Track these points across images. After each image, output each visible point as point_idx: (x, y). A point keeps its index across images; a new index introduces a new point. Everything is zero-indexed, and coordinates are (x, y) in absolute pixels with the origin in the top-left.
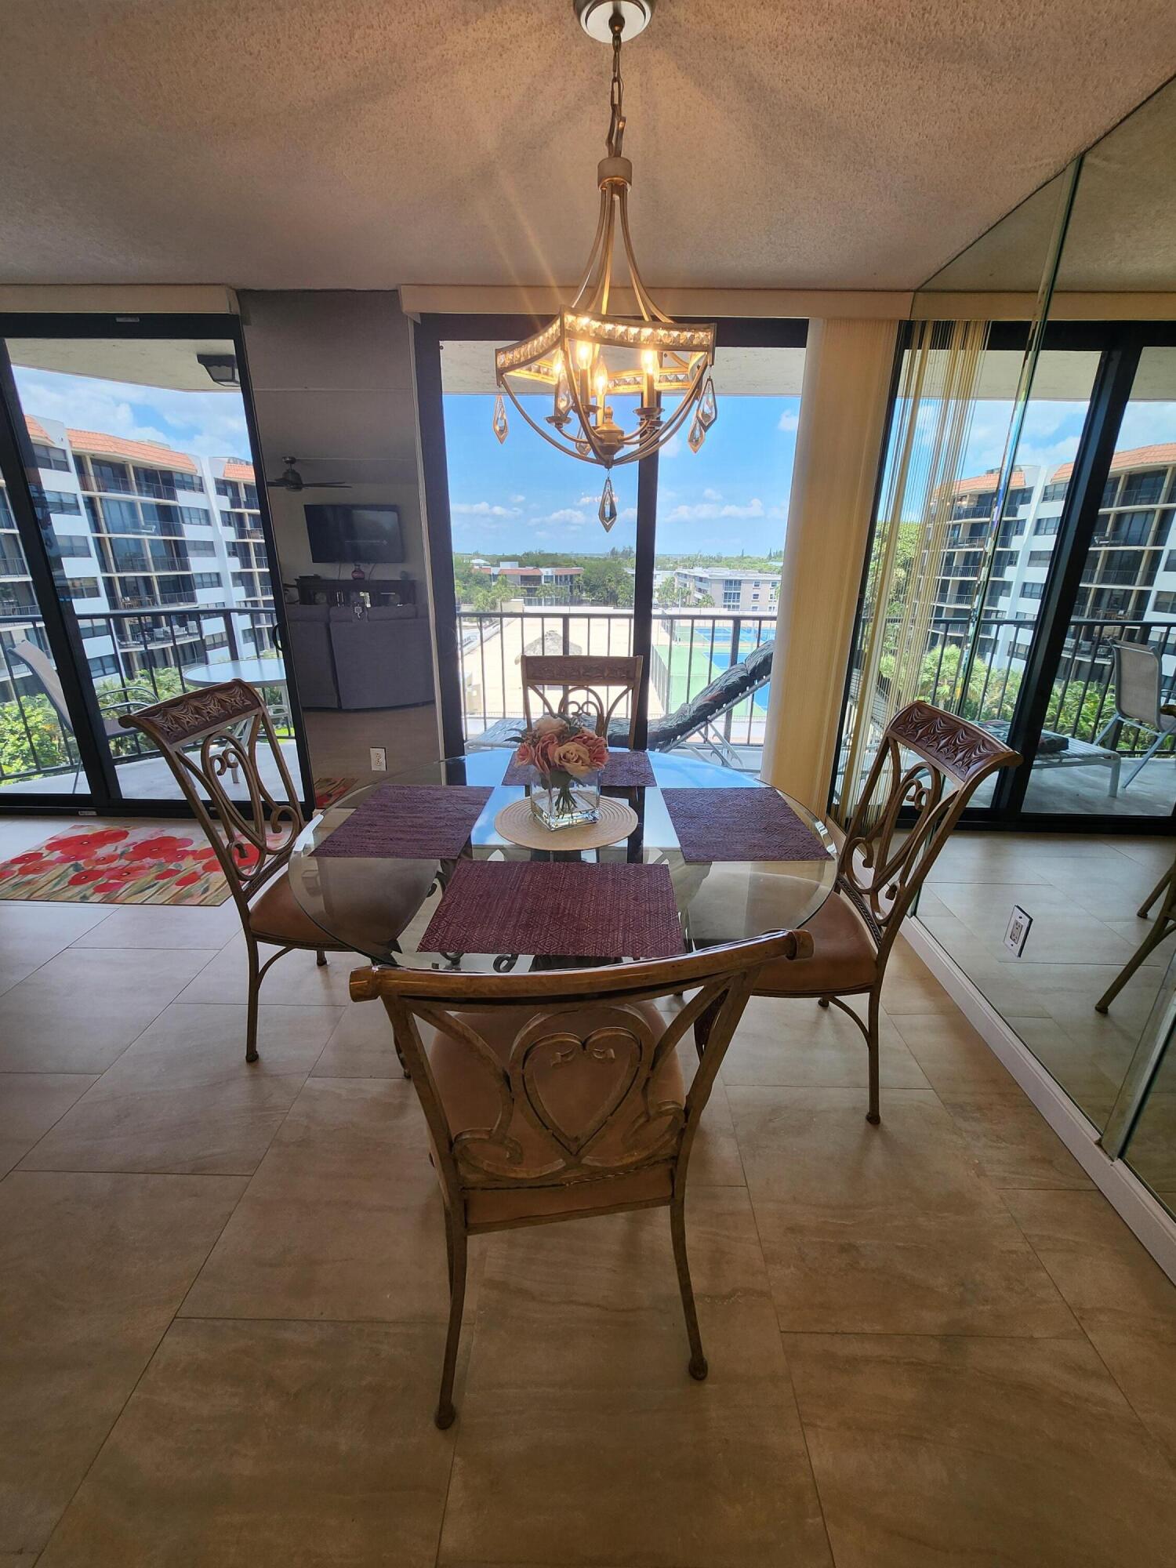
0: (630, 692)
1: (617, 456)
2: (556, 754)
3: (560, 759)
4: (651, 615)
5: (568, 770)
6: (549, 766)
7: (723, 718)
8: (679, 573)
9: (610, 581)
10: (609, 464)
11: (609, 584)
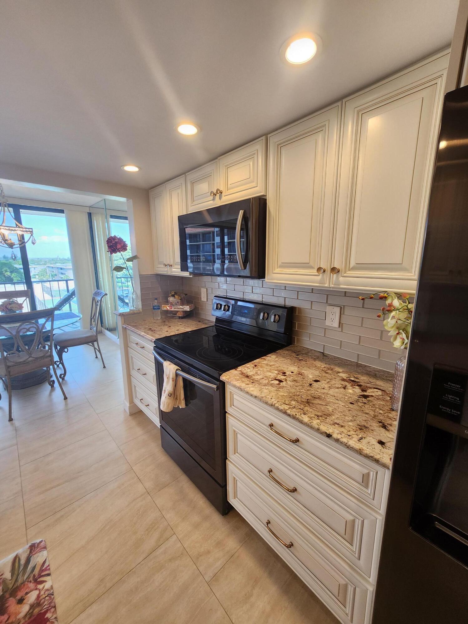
0: (28, 299)
1: (14, 247)
2: (9, 307)
3: (11, 308)
4: (31, 282)
5: (14, 310)
6: (8, 310)
7: (68, 305)
8: (48, 266)
9: (6, 271)
10: (12, 248)
11: (6, 273)
